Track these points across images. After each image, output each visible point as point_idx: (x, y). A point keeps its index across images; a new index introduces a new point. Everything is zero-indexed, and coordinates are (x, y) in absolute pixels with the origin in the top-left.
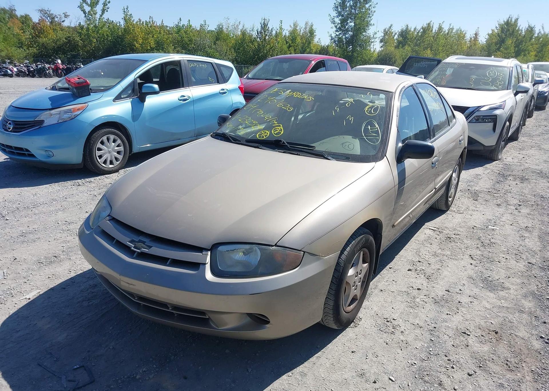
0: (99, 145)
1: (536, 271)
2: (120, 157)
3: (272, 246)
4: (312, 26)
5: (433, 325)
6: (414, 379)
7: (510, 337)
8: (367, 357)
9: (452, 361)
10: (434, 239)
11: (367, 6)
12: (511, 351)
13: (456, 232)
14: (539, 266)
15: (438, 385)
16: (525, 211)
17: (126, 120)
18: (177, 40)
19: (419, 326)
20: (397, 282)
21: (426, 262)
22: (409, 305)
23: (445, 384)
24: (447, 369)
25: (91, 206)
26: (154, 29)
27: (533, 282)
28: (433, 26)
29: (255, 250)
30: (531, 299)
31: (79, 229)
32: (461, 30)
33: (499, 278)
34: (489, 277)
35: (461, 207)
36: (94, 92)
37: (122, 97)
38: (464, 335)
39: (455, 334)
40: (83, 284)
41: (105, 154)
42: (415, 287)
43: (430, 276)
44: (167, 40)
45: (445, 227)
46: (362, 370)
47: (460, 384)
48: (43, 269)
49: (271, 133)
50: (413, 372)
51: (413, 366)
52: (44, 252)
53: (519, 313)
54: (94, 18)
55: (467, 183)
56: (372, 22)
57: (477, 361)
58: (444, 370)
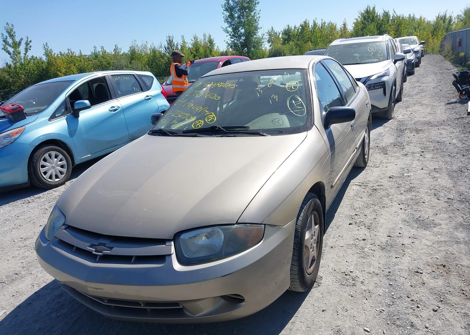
0: (42, 163)
1: (457, 205)
2: (64, 170)
3: (234, 224)
4: (210, 37)
5: (387, 270)
6: (387, 325)
7: (457, 267)
8: (338, 313)
9: (415, 301)
10: (362, 193)
11: (252, 13)
12: (463, 281)
13: (379, 184)
14: (458, 200)
15: (410, 327)
16: (429, 156)
17: (64, 136)
18: (97, 65)
19: (375, 274)
20: (343, 237)
21: (362, 214)
22: (360, 256)
23: (416, 324)
24: (413, 310)
25: (44, 219)
26: (74, 59)
27: (457, 214)
28: (309, 23)
29: (216, 232)
30: (461, 230)
31: (35, 243)
32: (332, 23)
33: (429, 217)
34: (420, 217)
35: (375, 162)
36: (28, 115)
37: (57, 115)
38: (418, 274)
39: (409, 275)
40: (49, 296)
41: (49, 170)
42: (360, 239)
43: (370, 226)
44: (88, 66)
45: (368, 181)
46: (337, 326)
47: (429, 321)
48: (7, 288)
49: (205, 121)
50: (384, 319)
51: (382, 313)
52: (4, 272)
53: (457, 244)
54: (20, 57)
55: (374, 141)
56: (259, 26)
57: (437, 296)
58: (411, 311)
